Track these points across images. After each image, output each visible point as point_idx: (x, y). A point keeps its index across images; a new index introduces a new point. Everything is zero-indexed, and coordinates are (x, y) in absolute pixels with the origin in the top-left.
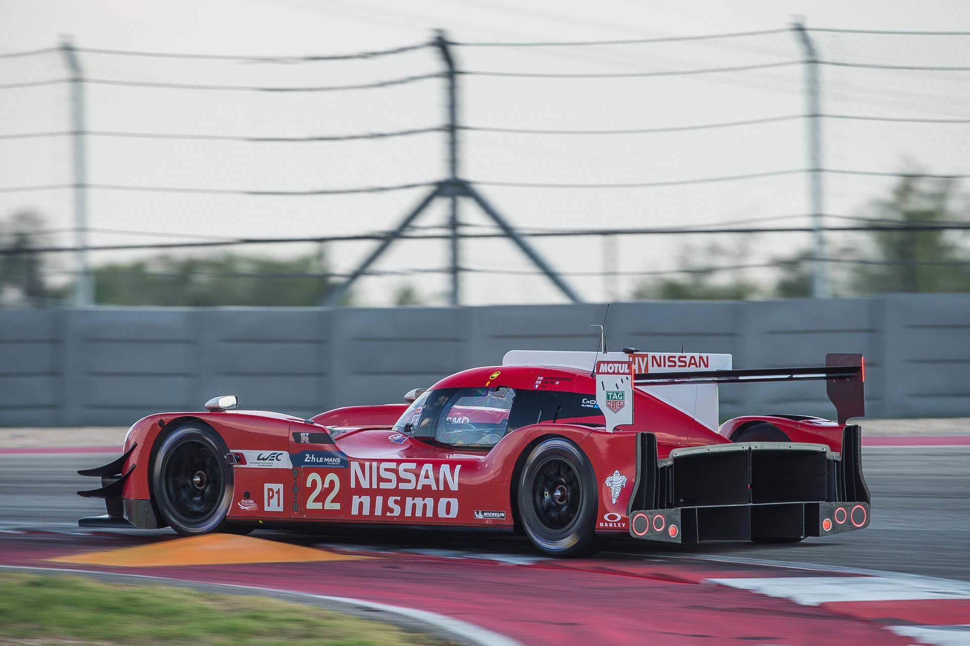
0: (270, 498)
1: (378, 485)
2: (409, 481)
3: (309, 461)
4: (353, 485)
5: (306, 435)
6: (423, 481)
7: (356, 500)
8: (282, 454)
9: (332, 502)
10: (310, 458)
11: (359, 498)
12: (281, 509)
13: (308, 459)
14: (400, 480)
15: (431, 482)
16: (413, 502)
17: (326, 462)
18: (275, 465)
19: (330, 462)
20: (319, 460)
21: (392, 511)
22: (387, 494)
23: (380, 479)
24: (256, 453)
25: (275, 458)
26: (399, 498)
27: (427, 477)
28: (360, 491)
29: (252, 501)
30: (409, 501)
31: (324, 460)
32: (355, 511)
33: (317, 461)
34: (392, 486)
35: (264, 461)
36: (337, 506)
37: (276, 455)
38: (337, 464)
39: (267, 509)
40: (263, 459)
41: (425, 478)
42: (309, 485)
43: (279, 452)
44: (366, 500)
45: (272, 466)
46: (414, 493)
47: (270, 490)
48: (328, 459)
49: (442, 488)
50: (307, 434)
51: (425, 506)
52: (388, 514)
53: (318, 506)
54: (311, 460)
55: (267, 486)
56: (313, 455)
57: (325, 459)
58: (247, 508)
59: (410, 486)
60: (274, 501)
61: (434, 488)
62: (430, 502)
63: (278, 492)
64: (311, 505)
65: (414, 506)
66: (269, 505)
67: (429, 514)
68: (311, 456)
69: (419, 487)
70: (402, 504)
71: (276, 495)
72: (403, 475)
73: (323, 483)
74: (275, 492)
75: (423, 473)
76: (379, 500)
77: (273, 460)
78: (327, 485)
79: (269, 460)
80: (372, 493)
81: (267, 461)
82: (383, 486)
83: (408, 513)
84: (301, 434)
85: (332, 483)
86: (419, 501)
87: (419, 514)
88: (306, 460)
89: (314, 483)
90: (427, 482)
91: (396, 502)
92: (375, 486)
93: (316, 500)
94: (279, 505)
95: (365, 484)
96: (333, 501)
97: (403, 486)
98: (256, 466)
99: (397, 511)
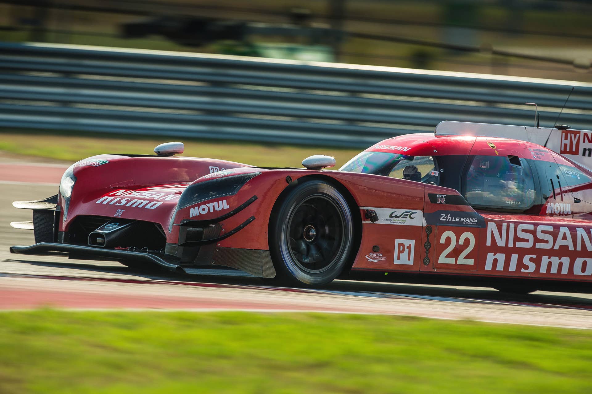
0: (400, 252)
1: (514, 244)
2: (547, 242)
3: (445, 220)
4: (489, 243)
5: (442, 197)
6: (560, 242)
7: (490, 257)
8: (416, 213)
9: (465, 258)
10: (446, 218)
11: (494, 255)
12: (411, 262)
13: (443, 218)
14: (537, 240)
15: (569, 243)
16: (549, 260)
17: (463, 221)
18: (408, 222)
19: (467, 222)
20: (455, 219)
21: (527, 267)
22: (522, 252)
23: (517, 239)
24: (389, 211)
25: (408, 216)
26: (535, 257)
27: (565, 238)
28: (495, 249)
29: (381, 255)
30: (545, 260)
31: (460, 220)
32: (488, 266)
33: (453, 220)
34: (529, 245)
35: (396, 219)
36: (471, 262)
37: (409, 214)
38: (473, 223)
39: (396, 262)
40: (396, 217)
41: (562, 239)
42: (442, 241)
43: (412, 211)
44: (501, 257)
45: (404, 223)
46: (550, 253)
47: (400, 245)
48: (465, 219)
49: (579, 248)
50: (444, 196)
51: (561, 265)
52: (523, 270)
53: (451, 261)
54: (447, 219)
55: (398, 241)
56: (449, 215)
57: (462, 219)
58: (375, 261)
59: (548, 246)
60: (404, 256)
61: (571, 248)
62: (566, 261)
63: (409, 247)
64: (443, 259)
65: (550, 264)
66: (399, 259)
67: (565, 271)
68: (447, 215)
69: (556, 247)
70: (538, 262)
71: (407, 250)
72: (540, 236)
73: (458, 241)
74: (406, 248)
75: (561, 235)
76: (515, 258)
77: (406, 218)
78: (461, 242)
79: (402, 218)
80: (508, 251)
81: (400, 219)
82: (519, 245)
83: (543, 270)
84: (438, 195)
85: (467, 241)
86: (555, 260)
87: (554, 271)
88: (441, 219)
89: (448, 240)
90: (564, 243)
91: (531, 260)
92: (511, 245)
93: (448, 256)
94: (409, 259)
95: (501, 243)
96: (467, 257)
97: (539, 246)
98: (388, 223)
99: (532, 267)
